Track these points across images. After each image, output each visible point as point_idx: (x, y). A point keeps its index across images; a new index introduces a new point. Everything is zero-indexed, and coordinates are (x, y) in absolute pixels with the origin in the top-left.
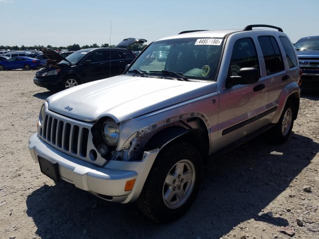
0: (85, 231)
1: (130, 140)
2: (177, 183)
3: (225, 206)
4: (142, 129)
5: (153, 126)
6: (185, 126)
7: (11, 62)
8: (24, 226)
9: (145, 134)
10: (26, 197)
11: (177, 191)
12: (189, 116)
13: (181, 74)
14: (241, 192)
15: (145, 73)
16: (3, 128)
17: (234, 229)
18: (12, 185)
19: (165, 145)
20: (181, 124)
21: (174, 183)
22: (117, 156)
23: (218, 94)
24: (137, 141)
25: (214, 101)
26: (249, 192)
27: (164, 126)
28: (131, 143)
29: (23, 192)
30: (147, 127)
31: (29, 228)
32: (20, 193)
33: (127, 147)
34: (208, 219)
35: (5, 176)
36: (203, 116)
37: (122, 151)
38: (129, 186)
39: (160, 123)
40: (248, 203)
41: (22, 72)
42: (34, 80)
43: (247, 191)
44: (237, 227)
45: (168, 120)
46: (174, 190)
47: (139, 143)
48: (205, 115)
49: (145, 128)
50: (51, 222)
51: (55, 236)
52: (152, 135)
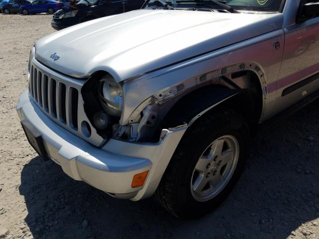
0: (85, 223)
1: (140, 109)
2: (212, 167)
3: (277, 194)
4: (161, 92)
5: (178, 87)
6: (227, 84)
7: (35, 5)
8: (12, 209)
9: (164, 100)
10: (22, 167)
11: (211, 177)
12: (237, 69)
13: (224, 3)
14: (298, 173)
15: (170, 4)
16: (14, 78)
17: (293, 235)
18: (10, 149)
19: (197, 117)
20: (223, 82)
21: (207, 167)
22: (121, 133)
23: (285, 33)
24: (153, 110)
25: (277, 45)
26: (311, 173)
27: (196, 86)
28: (142, 114)
29: (20, 160)
30: (167, 88)
31: (18, 212)
32: (17, 160)
33: (136, 121)
34: (253, 214)
35: (4, 137)
36: (258, 69)
37: (128, 125)
38: (139, 181)
39: (190, 80)
40: (311, 192)
41: (45, 16)
42: (52, 24)
43: (308, 172)
44: (297, 231)
45: (203, 76)
46: (207, 177)
47: (155, 114)
48: (260, 67)
49: (165, 90)
50: (46, 206)
51: (47, 228)
52: (176, 100)
